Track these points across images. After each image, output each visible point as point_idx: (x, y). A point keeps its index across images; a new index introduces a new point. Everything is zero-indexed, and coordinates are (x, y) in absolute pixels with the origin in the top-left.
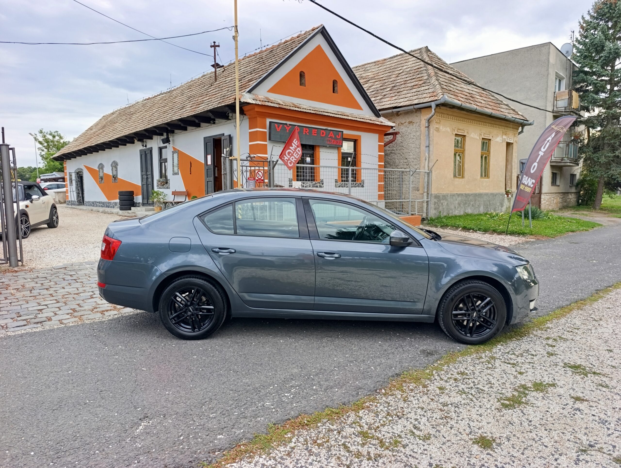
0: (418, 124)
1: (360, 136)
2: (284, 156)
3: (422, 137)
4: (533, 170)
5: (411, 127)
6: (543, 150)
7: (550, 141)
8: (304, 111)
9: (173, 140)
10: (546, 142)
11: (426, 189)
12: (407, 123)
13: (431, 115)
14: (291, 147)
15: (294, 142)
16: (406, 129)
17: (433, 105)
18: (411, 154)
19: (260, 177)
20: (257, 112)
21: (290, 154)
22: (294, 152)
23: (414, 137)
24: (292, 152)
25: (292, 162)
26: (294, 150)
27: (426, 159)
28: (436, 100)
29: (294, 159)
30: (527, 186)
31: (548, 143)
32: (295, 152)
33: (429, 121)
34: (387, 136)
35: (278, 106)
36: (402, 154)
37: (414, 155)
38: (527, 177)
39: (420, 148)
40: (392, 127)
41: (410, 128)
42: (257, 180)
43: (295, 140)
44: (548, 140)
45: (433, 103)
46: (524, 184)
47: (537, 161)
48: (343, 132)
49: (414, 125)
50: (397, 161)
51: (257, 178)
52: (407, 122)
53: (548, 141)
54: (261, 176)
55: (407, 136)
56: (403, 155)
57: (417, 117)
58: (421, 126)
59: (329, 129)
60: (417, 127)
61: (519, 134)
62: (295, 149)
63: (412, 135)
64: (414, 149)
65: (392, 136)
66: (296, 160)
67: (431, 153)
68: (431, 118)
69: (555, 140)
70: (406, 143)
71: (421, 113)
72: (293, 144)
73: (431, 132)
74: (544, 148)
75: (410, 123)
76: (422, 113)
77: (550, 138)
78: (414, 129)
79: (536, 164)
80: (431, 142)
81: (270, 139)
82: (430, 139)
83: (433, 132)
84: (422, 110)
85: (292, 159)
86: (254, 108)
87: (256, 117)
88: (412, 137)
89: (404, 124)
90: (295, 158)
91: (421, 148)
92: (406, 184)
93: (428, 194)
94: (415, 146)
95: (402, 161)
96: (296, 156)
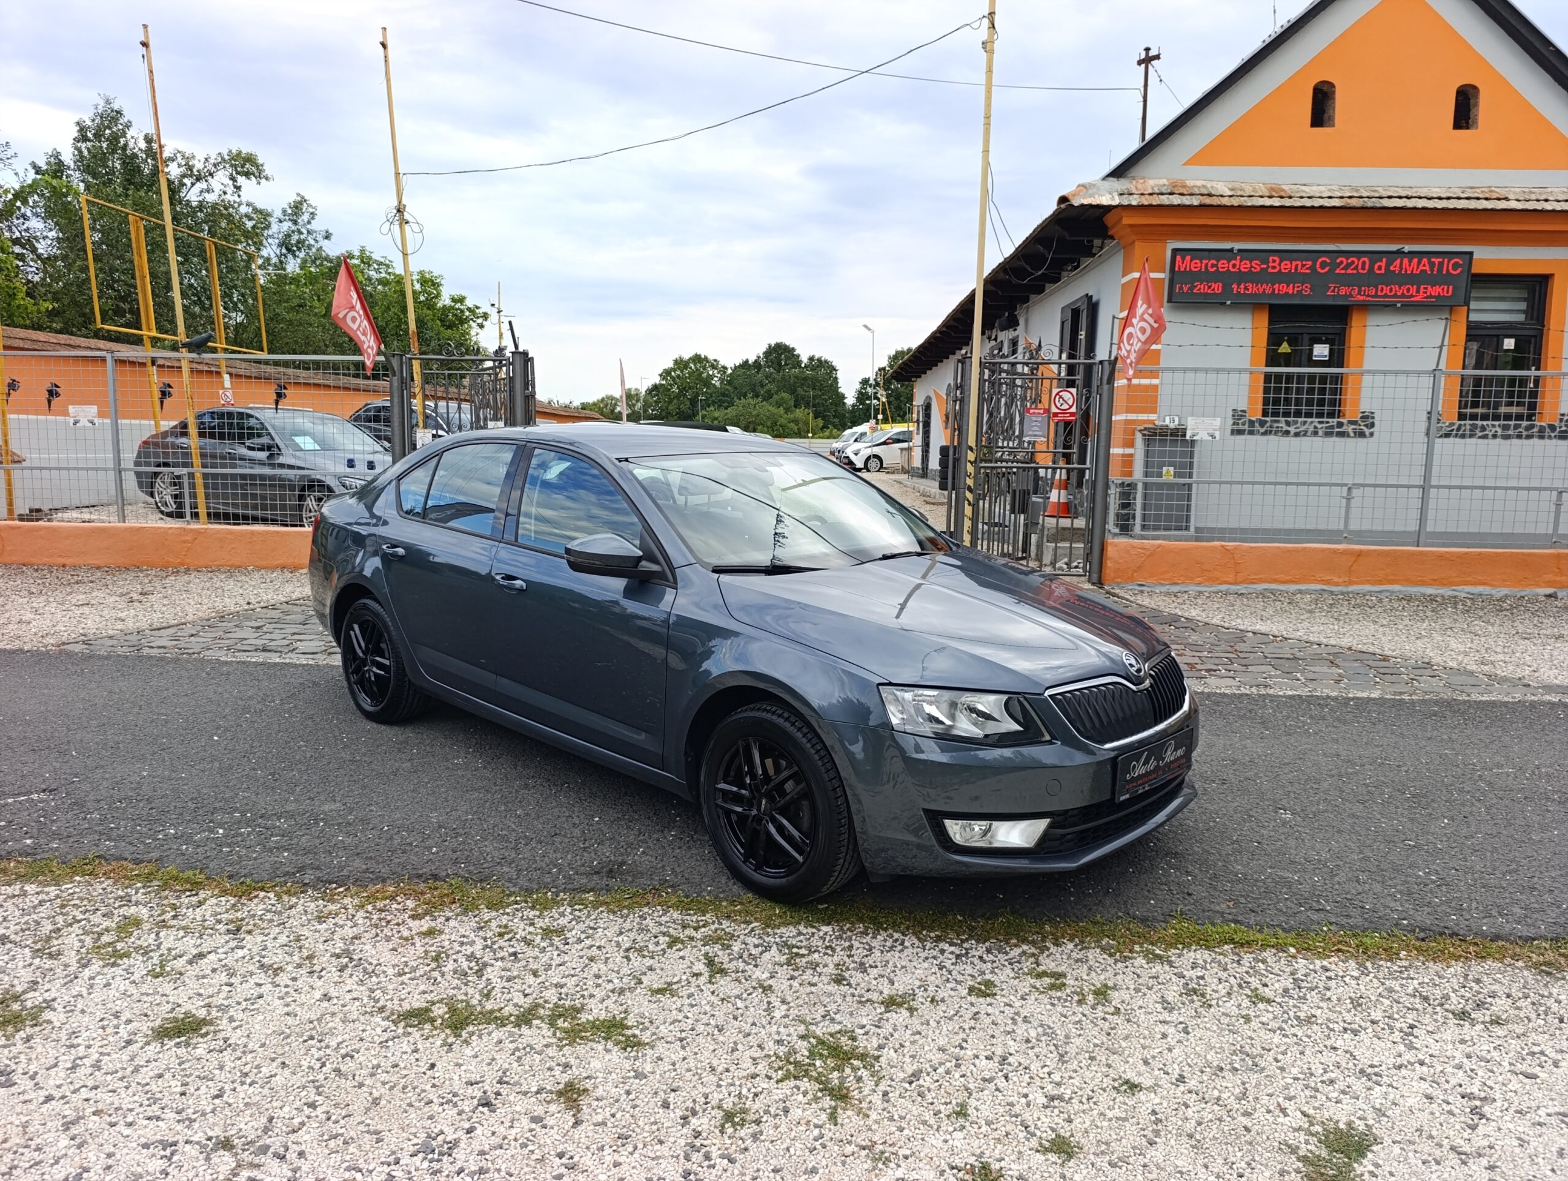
8: (1308, 203)
9: (1027, 321)
19: (1065, 406)
20: (1131, 226)
35: (1196, 203)
42: (1055, 414)
48: (1471, 254)
51: (1054, 410)
54: (1070, 403)
59: (1407, 248)
81: (1169, 301)
86: (1122, 218)
87: (1133, 242)
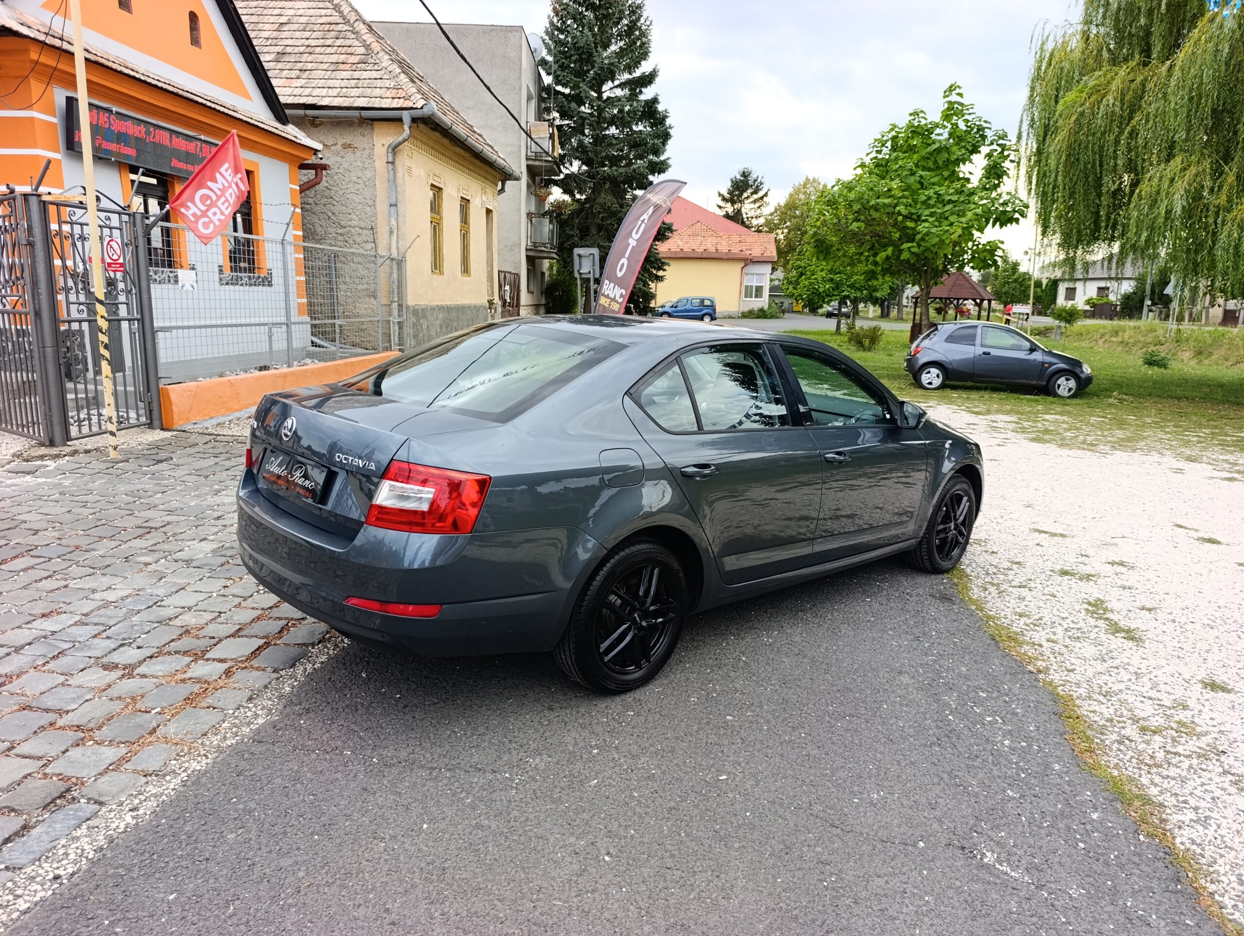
0: (367, 152)
1: (257, 164)
2: (189, 204)
3: (377, 183)
4: (620, 271)
5: (350, 156)
6: (635, 236)
7: (646, 221)
10: (640, 222)
11: (396, 294)
12: (339, 147)
13: (401, 139)
14: (209, 184)
15: (222, 170)
16: (339, 159)
17: (406, 116)
18: (353, 216)
19: (115, 257)
20: (34, 62)
21: (208, 202)
22: (219, 197)
23: (360, 181)
24: (214, 198)
25: (211, 221)
26: (219, 193)
27: (391, 232)
28: (412, 108)
29: (219, 216)
30: (614, 300)
31: (643, 225)
32: (223, 199)
33: (395, 149)
34: (305, 171)
36: (330, 214)
37: (360, 219)
38: (612, 285)
39: (374, 205)
40: (316, 152)
41: (347, 159)
42: (109, 265)
43: (226, 165)
44: (642, 219)
45: (405, 113)
46: (607, 296)
47: (627, 256)
49: (358, 154)
50: (320, 229)
51: (108, 260)
52: (340, 144)
53: (643, 221)
54: (119, 252)
55: (340, 175)
56: (333, 217)
57: (364, 136)
58: (375, 158)
60: (365, 160)
61: (499, 194)
62: (223, 190)
63: (353, 174)
64: (359, 207)
65: (313, 172)
66: (223, 218)
67: (401, 219)
68: (400, 144)
69: (653, 220)
70: (341, 192)
71: (373, 129)
72: (218, 175)
73: (399, 174)
74: (637, 233)
75: (347, 146)
76: (376, 130)
77: (645, 217)
78: (359, 163)
79: (624, 261)
80: (399, 197)
81: (70, 147)
82: (399, 189)
83: (404, 175)
84: (375, 123)
85: (215, 214)
86: (27, 51)
87: (25, 77)
88: (354, 179)
89: (333, 148)
90: (222, 213)
91: (377, 206)
92: (345, 283)
93: (400, 306)
94: (363, 200)
95: (331, 230)
96: (223, 208)
